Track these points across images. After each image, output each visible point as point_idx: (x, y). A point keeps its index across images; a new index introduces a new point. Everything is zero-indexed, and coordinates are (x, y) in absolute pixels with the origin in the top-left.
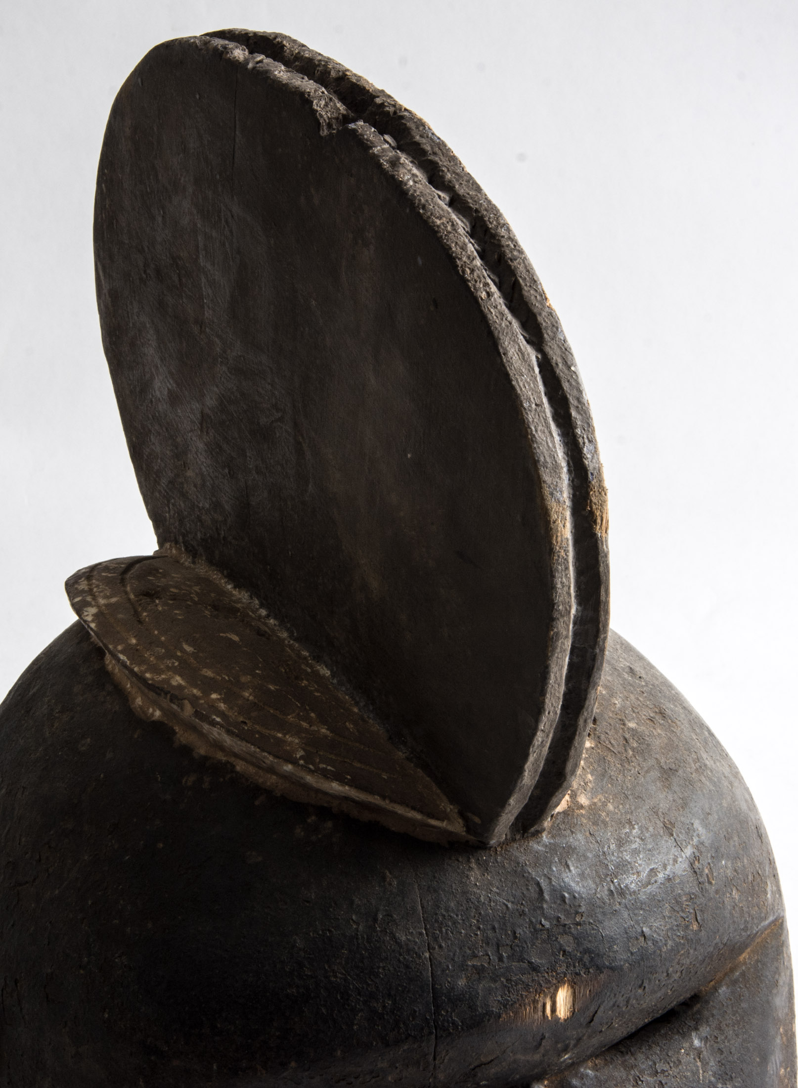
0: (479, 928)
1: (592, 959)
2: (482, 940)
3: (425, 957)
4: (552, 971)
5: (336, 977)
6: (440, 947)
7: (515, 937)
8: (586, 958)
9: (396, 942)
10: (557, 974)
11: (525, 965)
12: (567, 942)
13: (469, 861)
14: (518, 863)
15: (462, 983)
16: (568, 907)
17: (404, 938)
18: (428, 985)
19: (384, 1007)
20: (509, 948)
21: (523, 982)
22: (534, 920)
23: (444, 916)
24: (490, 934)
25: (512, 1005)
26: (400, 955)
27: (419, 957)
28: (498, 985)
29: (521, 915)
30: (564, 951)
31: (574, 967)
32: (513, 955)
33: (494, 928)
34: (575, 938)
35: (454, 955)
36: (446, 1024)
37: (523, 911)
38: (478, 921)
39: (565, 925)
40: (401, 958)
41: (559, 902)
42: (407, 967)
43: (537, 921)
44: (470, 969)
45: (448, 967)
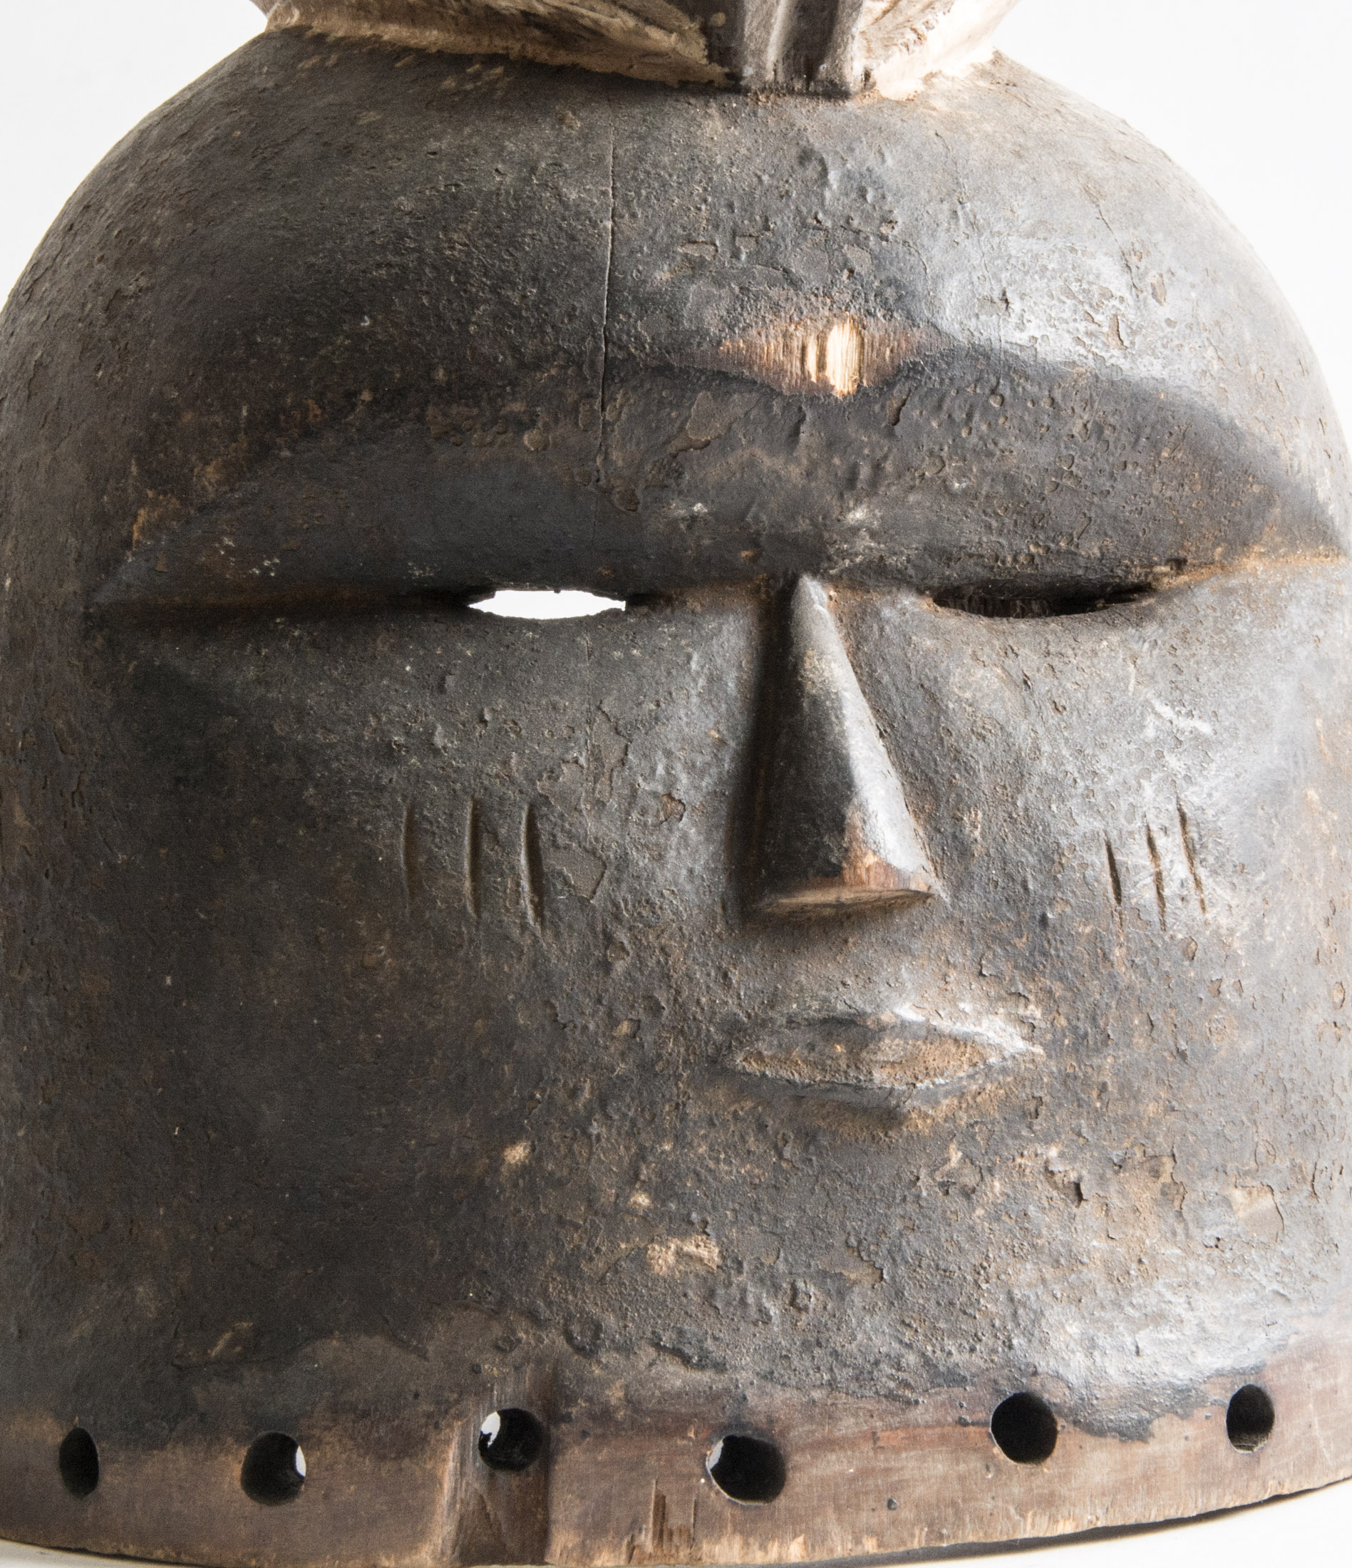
0: (705, 201)
1: (900, 298)
2: (708, 220)
3: (605, 227)
4: (825, 295)
5: (452, 248)
6: (633, 215)
7: (768, 229)
8: (890, 292)
9: (560, 201)
10: (833, 302)
11: (779, 273)
12: (860, 260)
13: (707, 105)
14: (792, 125)
15: (662, 275)
16: (869, 208)
17: (573, 196)
18: (603, 270)
19: (524, 297)
20: (753, 241)
21: (770, 298)
22: (804, 210)
23: (648, 173)
24: (723, 212)
25: (744, 329)
26: (564, 219)
27: (595, 225)
28: (724, 292)
29: (782, 197)
30: (851, 271)
31: (867, 301)
32: (758, 252)
33: (730, 206)
34: (874, 257)
35: (655, 231)
36: (625, 337)
37: (787, 192)
38: (705, 189)
39: (858, 232)
40: (564, 225)
41: (854, 195)
42: (572, 238)
43: (810, 211)
44: (679, 258)
45: (641, 247)
